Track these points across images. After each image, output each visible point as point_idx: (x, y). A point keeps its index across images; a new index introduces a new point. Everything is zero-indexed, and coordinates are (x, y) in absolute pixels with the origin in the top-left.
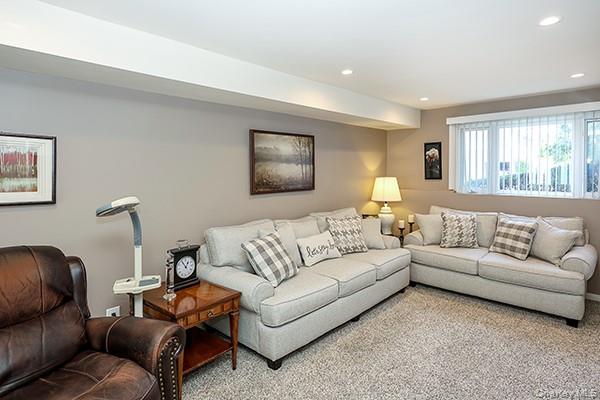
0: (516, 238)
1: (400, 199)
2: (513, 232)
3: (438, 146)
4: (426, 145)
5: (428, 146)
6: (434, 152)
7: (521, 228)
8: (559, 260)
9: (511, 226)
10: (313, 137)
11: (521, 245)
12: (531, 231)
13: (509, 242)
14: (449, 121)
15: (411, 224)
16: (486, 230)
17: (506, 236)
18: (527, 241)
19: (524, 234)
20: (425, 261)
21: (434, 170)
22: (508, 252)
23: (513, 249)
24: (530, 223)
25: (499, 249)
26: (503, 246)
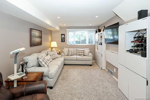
0: (81, 52)
1: (57, 47)
2: (81, 51)
3: (64, 35)
4: (61, 34)
5: (62, 35)
6: (63, 36)
7: (82, 51)
8: (88, 55)
9: (80, 50)
10: (42, 31)
11: (82, 54)
12: (84, 51)
13: (80, 53)
14: (67, 30)
15: (60, 52)
16: (75, 52)
17: (80, 52)
18: (83, 53)
19: (83, 52)
20: (66, 59)
21: (63, 40)
22: (80, 55)
23: (81, 54)
24: (83, 49)
25: (79, 55)
26: (79, 54)
